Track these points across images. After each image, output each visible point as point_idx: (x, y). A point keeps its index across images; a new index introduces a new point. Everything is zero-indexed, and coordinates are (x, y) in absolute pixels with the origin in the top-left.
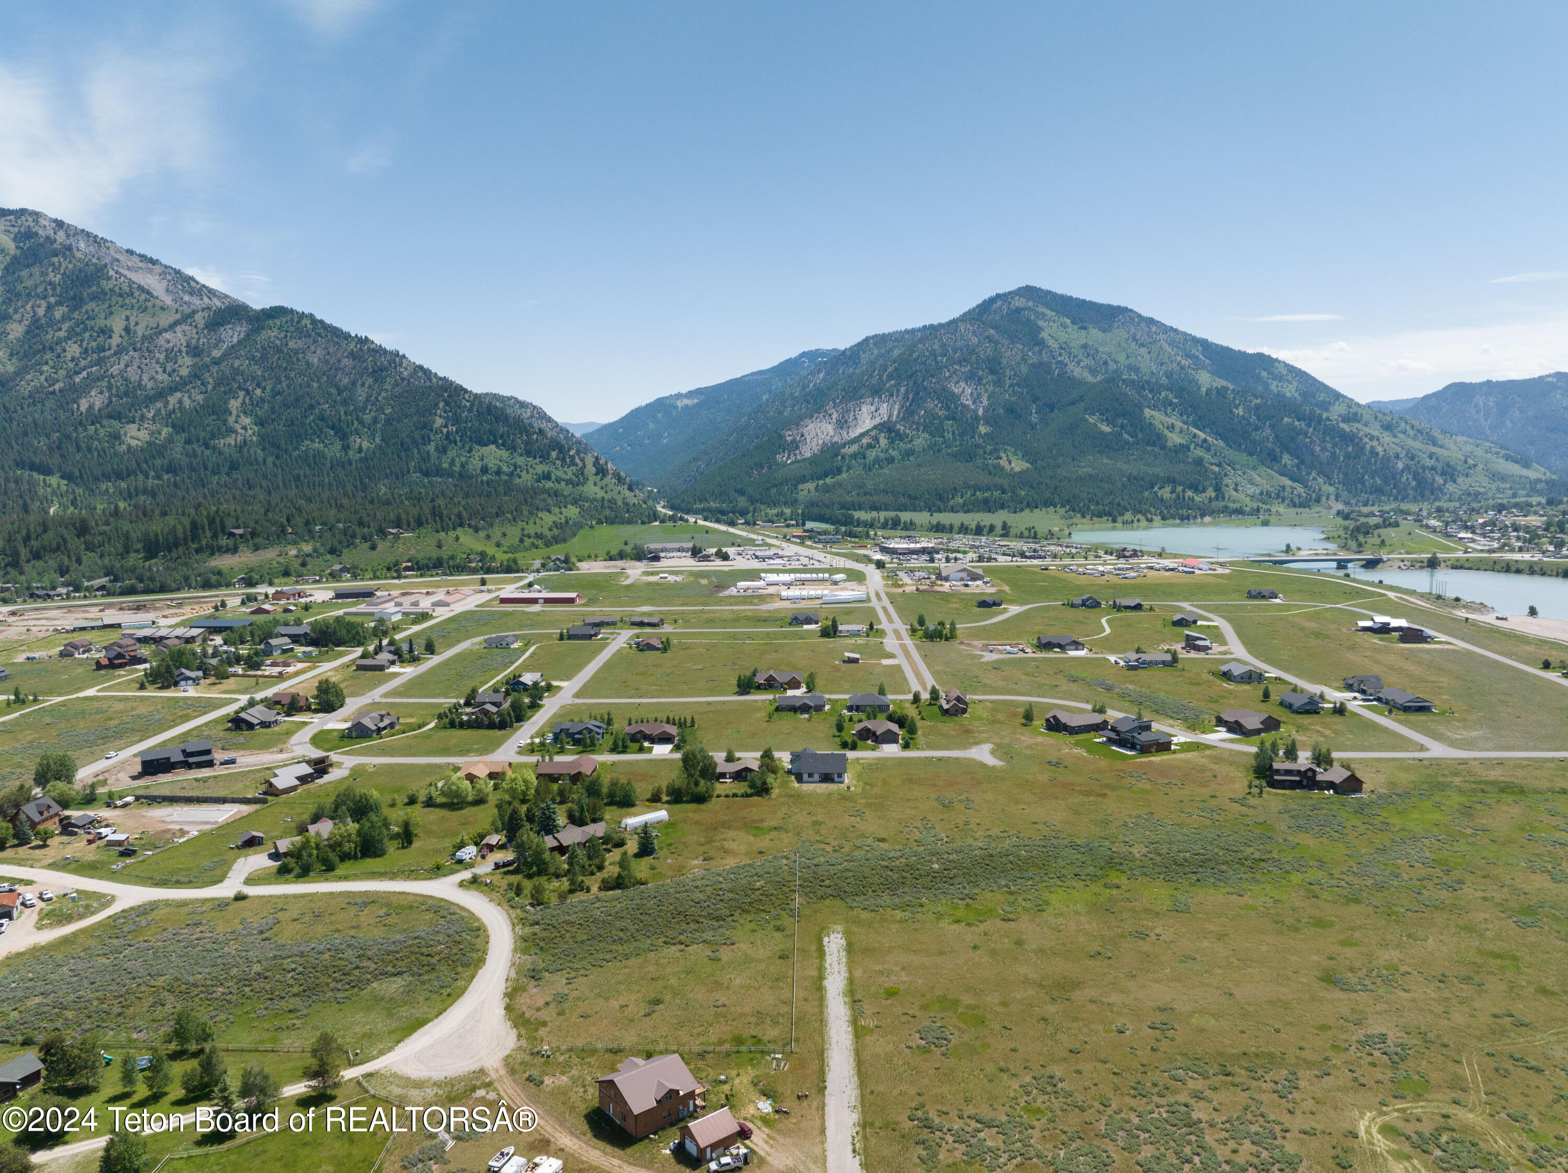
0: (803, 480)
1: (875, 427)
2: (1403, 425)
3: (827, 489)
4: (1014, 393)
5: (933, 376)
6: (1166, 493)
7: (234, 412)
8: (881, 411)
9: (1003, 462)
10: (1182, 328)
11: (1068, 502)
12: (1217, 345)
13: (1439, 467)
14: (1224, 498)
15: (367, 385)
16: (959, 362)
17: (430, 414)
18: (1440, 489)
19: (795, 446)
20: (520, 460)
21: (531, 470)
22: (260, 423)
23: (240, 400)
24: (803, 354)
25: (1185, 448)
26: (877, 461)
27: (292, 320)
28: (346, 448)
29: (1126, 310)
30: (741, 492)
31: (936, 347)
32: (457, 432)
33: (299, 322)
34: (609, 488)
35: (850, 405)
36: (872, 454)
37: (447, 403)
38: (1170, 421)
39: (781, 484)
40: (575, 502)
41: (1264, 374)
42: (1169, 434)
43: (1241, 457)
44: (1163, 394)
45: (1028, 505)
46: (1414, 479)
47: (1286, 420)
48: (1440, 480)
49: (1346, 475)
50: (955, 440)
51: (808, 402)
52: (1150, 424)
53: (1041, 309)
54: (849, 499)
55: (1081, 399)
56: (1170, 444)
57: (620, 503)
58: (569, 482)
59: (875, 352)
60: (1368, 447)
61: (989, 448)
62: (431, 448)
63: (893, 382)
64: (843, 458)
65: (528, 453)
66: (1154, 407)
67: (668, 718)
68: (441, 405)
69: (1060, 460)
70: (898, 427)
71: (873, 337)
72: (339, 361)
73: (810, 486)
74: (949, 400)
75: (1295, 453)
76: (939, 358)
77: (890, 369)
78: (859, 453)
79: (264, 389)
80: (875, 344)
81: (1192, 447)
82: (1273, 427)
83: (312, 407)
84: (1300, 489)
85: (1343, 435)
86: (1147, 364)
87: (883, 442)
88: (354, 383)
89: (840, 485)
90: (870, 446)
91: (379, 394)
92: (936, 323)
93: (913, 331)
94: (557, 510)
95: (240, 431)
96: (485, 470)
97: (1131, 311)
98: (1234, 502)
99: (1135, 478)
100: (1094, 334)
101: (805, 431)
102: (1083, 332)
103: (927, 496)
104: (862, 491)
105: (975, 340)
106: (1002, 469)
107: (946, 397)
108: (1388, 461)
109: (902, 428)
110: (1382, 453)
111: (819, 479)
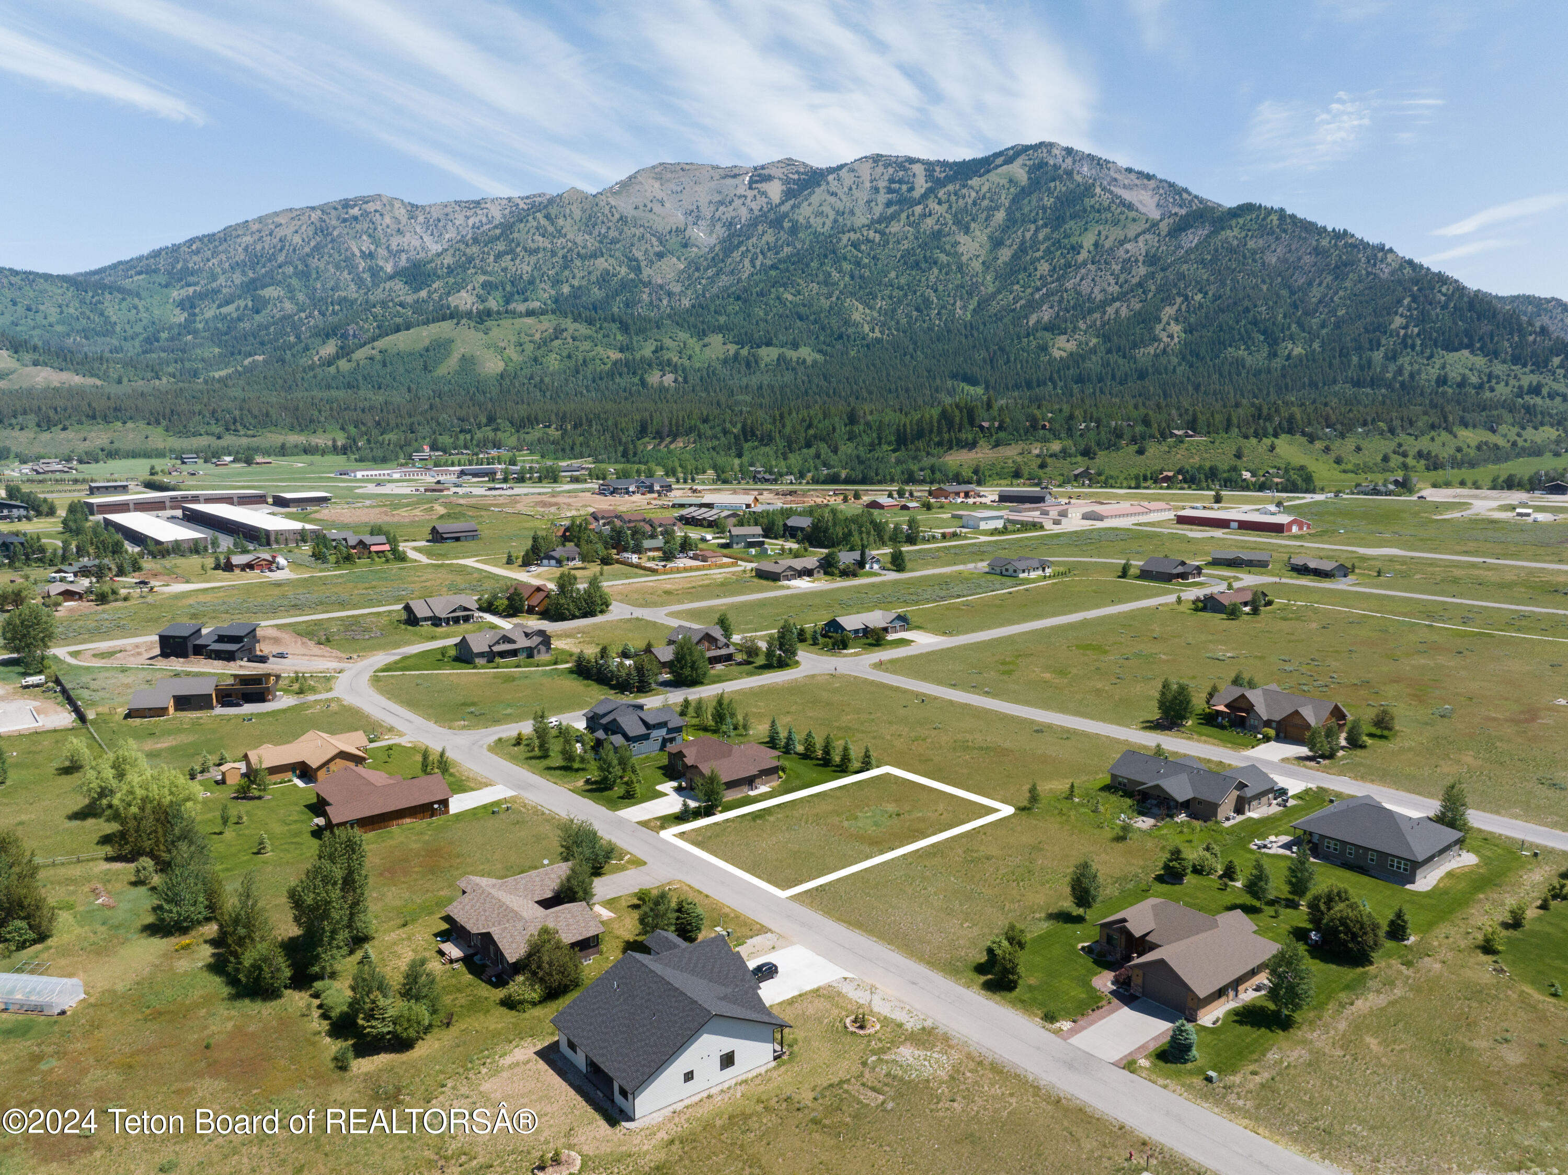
7: (1165, 320)
15: (1324, 285)
17: (1389, 314)
20: (1501, 369)
21: (1512, 381)
22: (1189, 330)
23: (1176, 307)
27: (1258, 217)
28: (1273, 355)
32: (1418, 335)
33: (1264, 219)
37: (1414, 299)
62: (1378, 356)
65: (1518, 359)
68: (1406, 302)
72: (1300, 259)
79: (1206, 293)
83: (1247, 310)
88: (1310, 284)
91: (1336, 293)
95: (1165, 339)
96: (1442, 381)
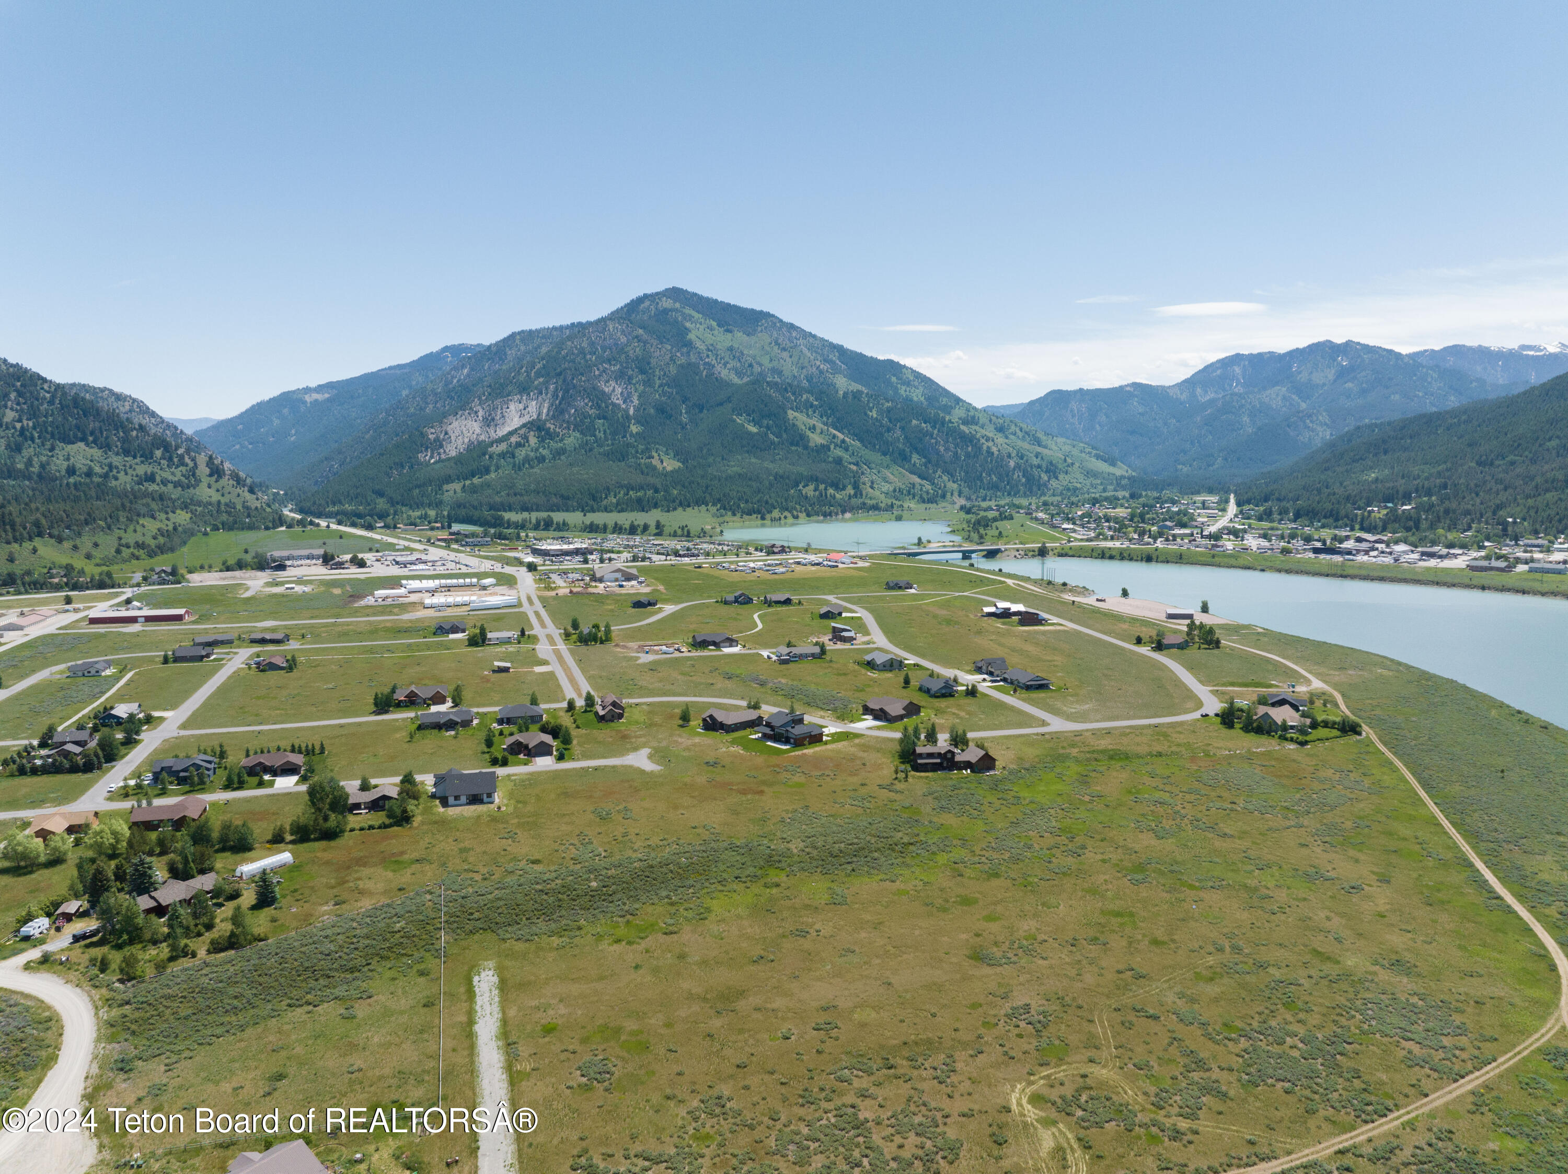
0: (448, 480)
1: (524, 426)
2: (1013, 427)
3: (474, 490)
4: (664, 393)
5: (582, 374)
6: (809, 491)
8: (529, 409)
9: (655, 462)
10: (820, 335)
11: (719, 500)
12: (852, 352)
13: (1044, 466)
14: (861, 495)
16: (609, 361)
18: (1045, 485)
19: (438, 444)
20: (117, 460)
21: (130, 471)
24: (446, 349)
25: (825, 448)
26: (527, 460)
29: (767, 315)
30: (380, 494)
31: (585, 345)
32: (35, 427)
34: (226, 491)
35: (498, 402)
36: (521, 453)
37: (21, 394)
38: (812, 422)
39: (425, 484)
40: (185, 507)
41: (894, 379)
42: (811, 435)
43: (876, 457)
44: (805, 396)
45: (681, 504)
46: (1024, 476)
47: (914, 422)
48: (1045, 477)
49: (967, 473)
50: (606, 439)
51: (452, 398)
52: (794, 425)
53: (688, 311)
54: (497, 499)
55: (729, 400)
56: (812, 444)
57: (239, 507)
58: (177, 484)
59: (523, 348)
60: (985, 447)
61: (641, 447)
63: (541, 380)
64: (491, 457)
65: (127, 452)
66: (797, 409)
67: (293, 746)
68: (13, 396)
69: (711, 460)
70: (548, 425)
71: (519, 333)
73: (457, 486)
74: (600, 398)
75: (922, 453)
76: (588, 357)
77: (538, 366)
78: (507, 452)
80: (522, 340)
81: (832, 447)
82: (902, 428)
84: (928, 486)
85: (963, 437)
86: (789, 368)
87: (533, 441)
89: (488, 485)
90: (519, 445)
92: (584, 321)
93: (561, 328)
94: (163, 516)
96: (71, 471)
97: (773, 316)
98: (871, 499)
99: (782, 477)
100: (739, 338)
101: (449, 428)
102: (729, 335)
103: (579, 496)
104: (512, 492)
105: (624, 340)
106: (655, 468)
107: (596, 396)
108: (1002, 460)
109: (552, 427)
110: (996, 453)
111: (465, 479)
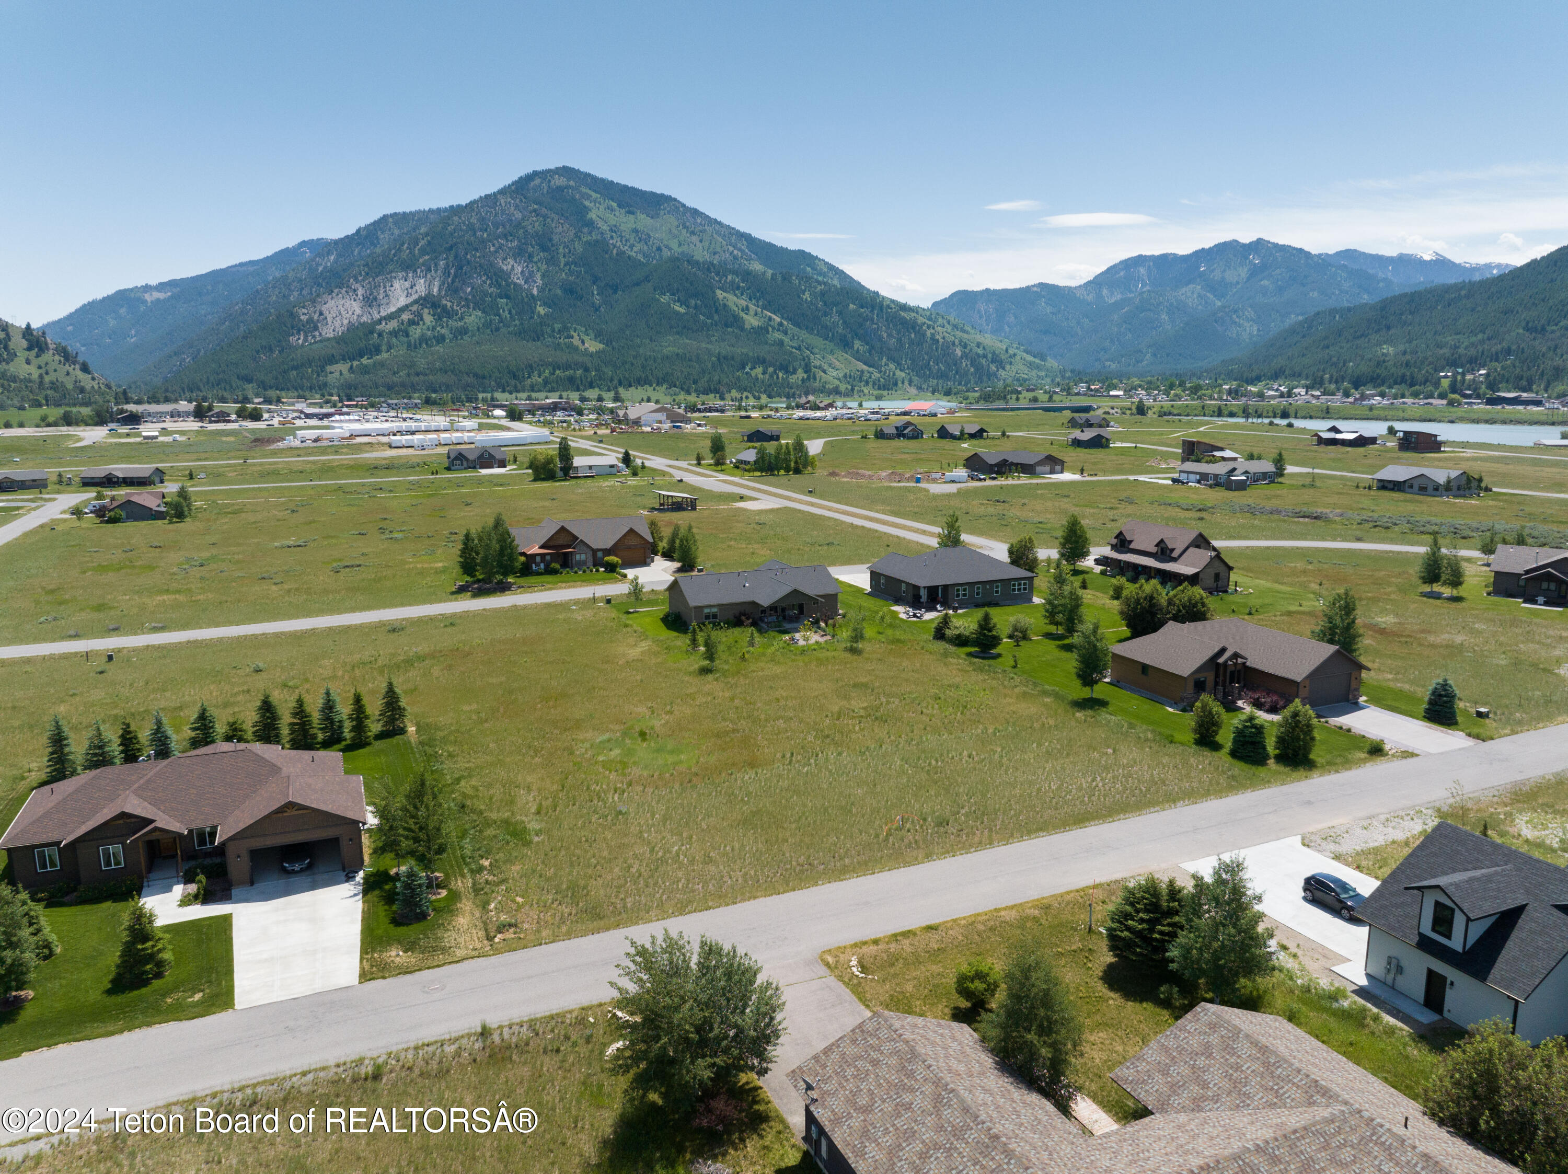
0: (332, 360)
1: (416, 302)
3: (365, 370)
4: (571, 272)
5: (476, 250)
6: (759, 373)
8: (417, 287)
9: (576, 341)
10: (726, 222)
11: (664, 380)
13: (989, 355)
14: (815, 379)
16: (505, 236)
18: (995, 375)
19: (313, 326)
24: (303, 244)
25: (763, 330)
26: (423, 339)
29: (669, 199)
30: (247, 379)
31: (473, 220)
35: (379, 280)
36: (416, 332)
38: (743, 303)
39: (303, 365)
42: (745, 316)
43: (818, 342)
44: (730, 277)
46: (972, 365)
47: (851, 306)
48: (993, 368)
49: (913, 361)
50: (513, 319)
51: (320, 285)
52: (725, 305)
53: (584, 190)
54: (396, 380)
55: (647, 279)
56: (747, 326)
59: (396, 232)
61: (557, 326)
63: (427, 257)
64: (380, 335)
66: (724, 289)
69: (638, 341)
70: (444, 302)
71: (392, 216)
73: (343, 367)
74: (499, 277)
75: (864, 339)
76: (479, 234)
77: (422, 243)
78: (400, 330)
80: (396, 223)
81: (770, 329)
82: (840, 313)
84: (876, 375)
85: (904, 322)
86: (700, 254)
87: (428, 319)
89: (382, 364)
90: (412, 323)
93: (439, 210)
97: (675, 200)
98: (826, 383)
99: (725, 358)
100: (643, 220)
101: (324, 308)
102: (632, 217)
103: (497, 374)
104: (412, 371)
105: (519, 215)
106: (576, 349)
107: (495, 274)
108: (948, 347)
109: (449, 304)
110: (941, 340)
111: (352, 359)
